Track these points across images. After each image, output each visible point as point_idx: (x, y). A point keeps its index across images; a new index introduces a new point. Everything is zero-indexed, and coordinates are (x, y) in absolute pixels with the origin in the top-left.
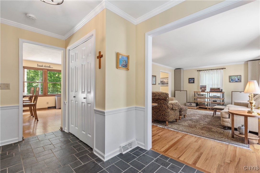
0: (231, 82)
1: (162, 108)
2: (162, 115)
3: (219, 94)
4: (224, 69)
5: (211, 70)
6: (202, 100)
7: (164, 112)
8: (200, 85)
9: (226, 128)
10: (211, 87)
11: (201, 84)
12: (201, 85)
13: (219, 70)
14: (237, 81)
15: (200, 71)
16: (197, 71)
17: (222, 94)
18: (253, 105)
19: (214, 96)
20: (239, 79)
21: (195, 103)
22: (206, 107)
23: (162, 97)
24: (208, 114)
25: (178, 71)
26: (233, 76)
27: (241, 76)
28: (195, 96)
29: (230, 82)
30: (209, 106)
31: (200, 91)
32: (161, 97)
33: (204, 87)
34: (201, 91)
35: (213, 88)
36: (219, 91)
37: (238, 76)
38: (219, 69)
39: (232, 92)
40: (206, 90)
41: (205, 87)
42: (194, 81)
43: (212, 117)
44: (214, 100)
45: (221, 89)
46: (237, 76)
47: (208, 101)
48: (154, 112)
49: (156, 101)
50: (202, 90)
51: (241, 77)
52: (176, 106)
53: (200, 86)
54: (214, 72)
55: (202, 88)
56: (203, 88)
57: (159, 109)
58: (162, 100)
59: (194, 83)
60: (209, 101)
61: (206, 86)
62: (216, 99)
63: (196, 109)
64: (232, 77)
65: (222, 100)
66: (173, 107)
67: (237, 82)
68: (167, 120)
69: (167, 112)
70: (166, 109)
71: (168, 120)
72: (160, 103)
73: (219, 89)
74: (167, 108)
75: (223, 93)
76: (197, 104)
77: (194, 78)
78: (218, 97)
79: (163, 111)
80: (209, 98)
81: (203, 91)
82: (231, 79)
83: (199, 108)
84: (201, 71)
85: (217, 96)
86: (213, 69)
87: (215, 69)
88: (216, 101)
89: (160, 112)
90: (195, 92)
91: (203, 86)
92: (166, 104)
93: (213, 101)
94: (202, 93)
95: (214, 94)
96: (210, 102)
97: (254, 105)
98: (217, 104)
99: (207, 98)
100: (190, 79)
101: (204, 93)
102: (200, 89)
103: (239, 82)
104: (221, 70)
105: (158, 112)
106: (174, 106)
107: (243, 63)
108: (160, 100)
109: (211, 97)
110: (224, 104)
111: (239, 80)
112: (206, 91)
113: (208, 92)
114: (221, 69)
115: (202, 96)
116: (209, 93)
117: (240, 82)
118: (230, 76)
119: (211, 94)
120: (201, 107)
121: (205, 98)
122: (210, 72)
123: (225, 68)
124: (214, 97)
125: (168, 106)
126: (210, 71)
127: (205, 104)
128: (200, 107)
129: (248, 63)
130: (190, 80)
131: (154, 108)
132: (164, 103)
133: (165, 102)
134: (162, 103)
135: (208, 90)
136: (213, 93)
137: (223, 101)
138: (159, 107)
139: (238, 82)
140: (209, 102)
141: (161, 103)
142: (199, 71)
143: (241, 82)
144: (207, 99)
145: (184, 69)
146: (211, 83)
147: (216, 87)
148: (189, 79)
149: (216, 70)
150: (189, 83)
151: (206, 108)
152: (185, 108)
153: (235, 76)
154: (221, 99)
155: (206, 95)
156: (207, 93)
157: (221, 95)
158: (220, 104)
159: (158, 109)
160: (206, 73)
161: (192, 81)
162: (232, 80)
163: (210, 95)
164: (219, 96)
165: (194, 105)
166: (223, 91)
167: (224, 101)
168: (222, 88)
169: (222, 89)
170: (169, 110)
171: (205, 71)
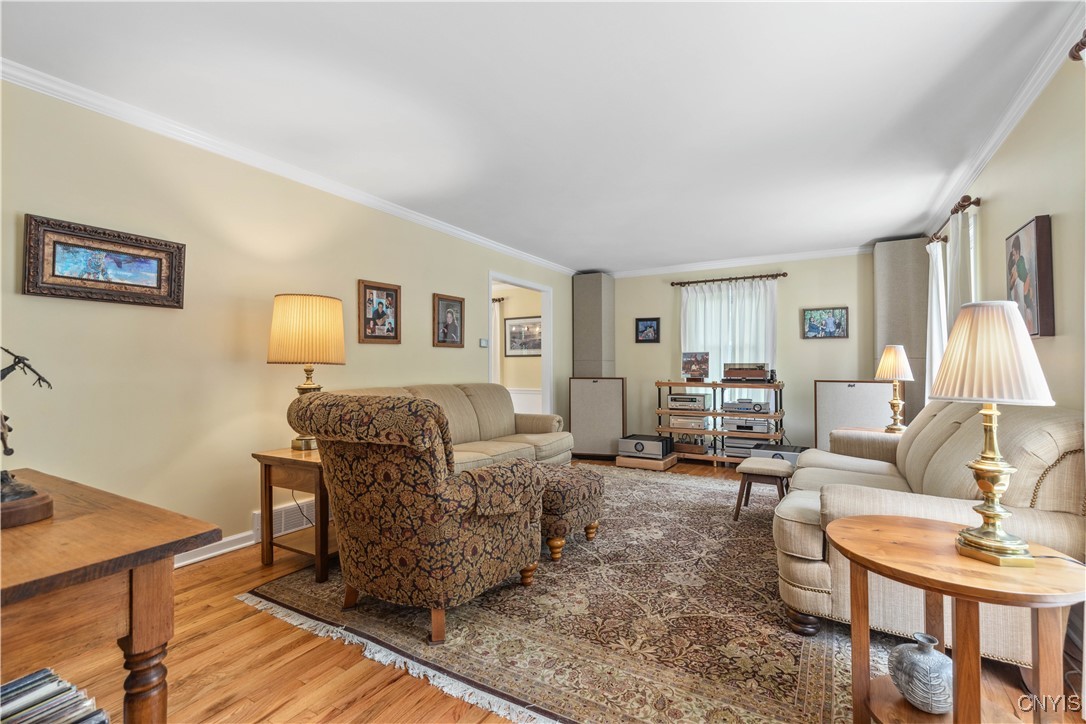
0: (808, 338)
1: (394, 516)
2: (403, 562)
3: (760, 395)
4: (780, 275)
5: (730, 279)
6: (693, 423)
7: (413, 545)
8: (683, 351)
9: (805, 624)
10: (729, 362)
11: (686, 349)
12: (687, 351)
13: (761, 283)
14: (831, 333)
15: (682, 284)
16: (672, 284)
17: (773, 392)
18: (999, 490)
19: (741, 401)
20: (838, 326)
21: (659, 438)
22: (710, 455)
23: (383, 433)
24: (711, 501)
25: (587, 284)
26: (818, 310)
27: (846, 309)
28: (660, 406)
29: (804, 336)
30: (723, 449)
31: (684, 377)
32: (377, 435)
33: (699, 358)
34: (688, 380)
35: (737, 367)
36: (763, 381)
37: (837, 311)
38: (761, 277)
39: (816, 381)
40: (707, 376)
41: (702, 360)
42: (657, 332)
43: (731, 519)
44: (741, 420)
45: (770, 369)
46: (834, 309)
47: (715, 427)
48: (354, 542)
49: (357, 458)
50: (689, 376)
51: (847, 313)
52: (509, 490)
53: (684, 354)
54: (742, 291)
55: (691, 363)
56: (696, 367)
57: (376, 522)
58: (391, 457)
59: (656, 340)
60: (719, 428)
61: (707, 354)
62: (750, 419)
63: (665, 471)
64: (814, 314)
65: (774, 423)
66: (475, 505)
67: (830, 336)
68: (438, 603)
69: (433, 545)
70: (422, 519)
71: (442, 600)
72: (380, 477)
73: (761, 368)
74: (429, 512)
75: (777, 386)
76: (669, 445)
77: (657, 320)
78: (759, 410)
79: (408, 534)
80: (719, 414)
81: (696, 380)
82: (810, 327)
83: (680, 460)
84: (689, 283)
85: (754, 401)
86: (736, 279)
87: (744, 278)
88: (751, 428)
89: (387, 544)
90: (659, 385)
91: (696, 354)
92: (426, 484)
93: (739, 427)
94: (691, 390)
95: (740, 394)
96: (726, 433)
97: (1005, 488)
98: (755, 442)
99: (710, 414)
100: (640, 323)
101: (701, 390)
102: (684, 369)
103: (839, 337)
104: (770, 282)
105: (372, 543)
106: (485, 497)
107: (855, 251)
108: (379, 458)
109: (730, 410)
110: (781, 441)
111: (841, 331)
112: (706, 380)
113: (714, 385)
114: (767, 276)
115: (691, 405)
116: (719, 390)
117: (844, 337)
118: (804, 311)
119: (727, 391)
120: (688, 456)
121: (704, 412)
122: (724, 292)
123: (785, 275)
124: (741, 406)
125: (435, 497)
126: (724, 285)
127: (705, 443)
128: (681, 455)
129: (872, 254)
130: (641, 328)
131: (349, 514)
132: (409, 479)
133: (418, 468)
134: (394, 474)
135: (716, 374)
136: (737, 389)
137: (779, 425)
138: (377, 509)
139: (835, 337)
140: (720, 433)
141: (387, 477)
142: (677, 284)
143: (847, 336)
144: (711, 419)
145: (617, 276)
146: (730, 343)
147: (748, 359)
148: (638, 320)
149: (747, 283)
150: (638, 341)
151: (709, 463)
152: (589, 488)
153: (824, 309)
154: (771, 417)
155: (707, 398)
156: (710, 391)
157: (767, 396)
158: (767, 440)
159: (371, 518)
160: (708, 295)
161: (650, 333)
162: (813, 328)
163: (727, 400)
164: (762, 400)
165: (654, 448)
166: (779, 378)
167: (781, 426)
168: (773, 364)
169: (772, 371)
170: (449, 529)
171: (705, 287)
